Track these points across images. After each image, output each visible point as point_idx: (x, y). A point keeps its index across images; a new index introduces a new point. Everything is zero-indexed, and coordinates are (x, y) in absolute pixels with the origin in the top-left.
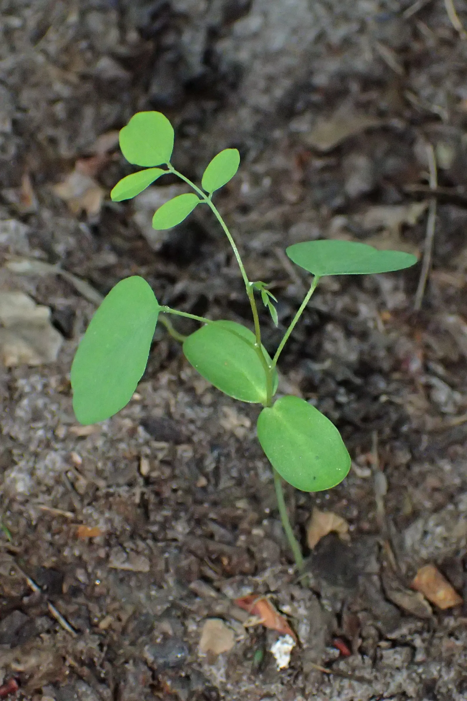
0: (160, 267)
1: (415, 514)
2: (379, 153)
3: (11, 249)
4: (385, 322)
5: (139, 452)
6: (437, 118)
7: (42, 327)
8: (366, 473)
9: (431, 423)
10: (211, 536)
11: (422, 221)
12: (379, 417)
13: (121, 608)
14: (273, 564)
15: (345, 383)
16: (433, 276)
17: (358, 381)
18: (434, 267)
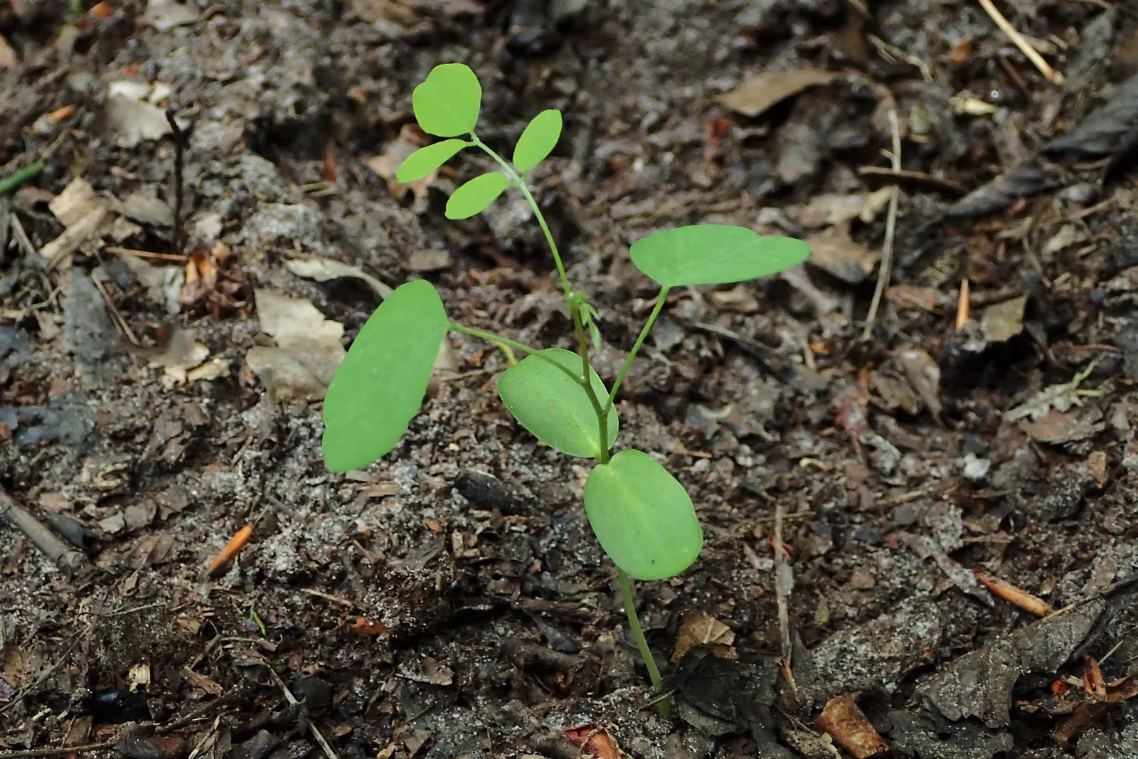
0: (508, 272)
1: (834, 624)
2: (826, 121)
3: (297, 244)
4: (817, 357)
5: (451, 522)
6: (915, 73)
7: (330, 349)
8: (768, 564)
9: (869, 498)
10: (544, 640)
11: (881, 216)
12: (795, 488)
13: (411, 733)
14: (626, 683)
15: (750, 439)
16: (891, 293)
17: (769, 437)
18: (893, 282)
